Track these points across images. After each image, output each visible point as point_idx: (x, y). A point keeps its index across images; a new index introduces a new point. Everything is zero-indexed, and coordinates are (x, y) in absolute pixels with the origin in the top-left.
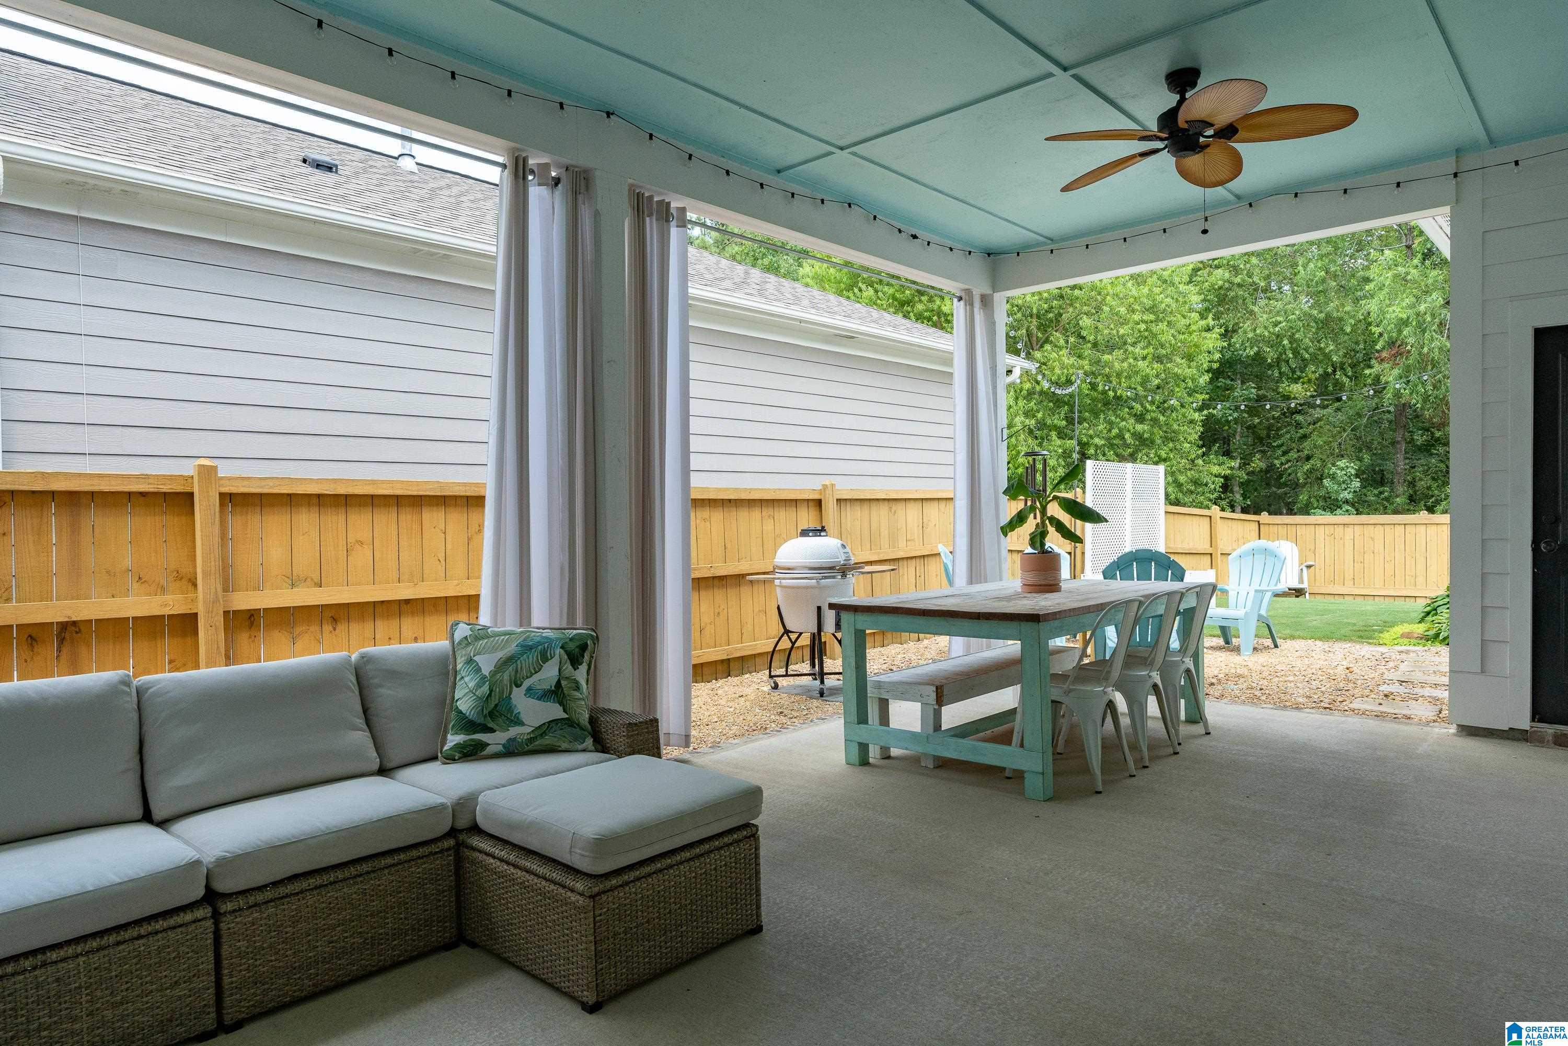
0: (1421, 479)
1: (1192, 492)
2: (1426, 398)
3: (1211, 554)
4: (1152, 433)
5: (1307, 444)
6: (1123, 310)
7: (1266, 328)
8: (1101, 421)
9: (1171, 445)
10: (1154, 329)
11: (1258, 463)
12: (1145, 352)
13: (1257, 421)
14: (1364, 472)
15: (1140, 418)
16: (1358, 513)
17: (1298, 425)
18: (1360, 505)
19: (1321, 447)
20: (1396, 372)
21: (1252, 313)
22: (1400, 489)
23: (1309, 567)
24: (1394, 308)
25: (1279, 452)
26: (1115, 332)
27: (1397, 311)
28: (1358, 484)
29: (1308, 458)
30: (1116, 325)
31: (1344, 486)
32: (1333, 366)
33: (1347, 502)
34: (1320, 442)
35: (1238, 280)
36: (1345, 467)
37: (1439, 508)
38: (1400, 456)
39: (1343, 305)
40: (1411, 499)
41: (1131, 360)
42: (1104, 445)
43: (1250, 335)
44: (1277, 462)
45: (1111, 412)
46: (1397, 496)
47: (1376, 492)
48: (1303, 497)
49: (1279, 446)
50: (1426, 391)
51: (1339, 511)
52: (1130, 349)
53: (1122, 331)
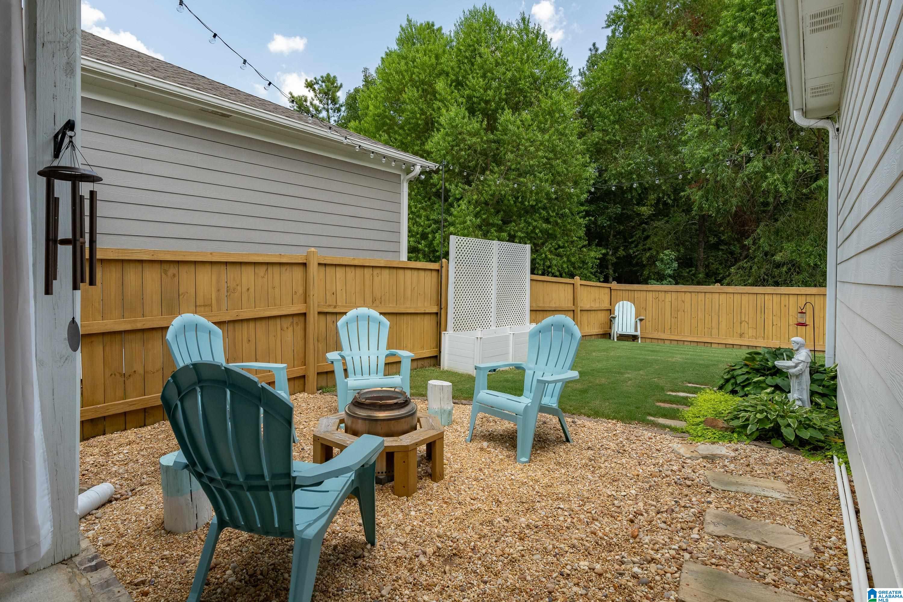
0: (713, 264)
1: (581, 268)
2: (718, 210)
3: (574, 311)
4: (555, 231)
5: (649, 241)
6: (532, 149)
7: (623, 168)
8: (522, 221)
9: (566, 238)
10: (554, 163)
11: (621, 253)
12: (547, 177)
13: (622, 228)
14: (680, 259)
15: (547, 221)
16: (677, 283)
17: (644, 230)
18: (677, 279)
19: (656, 242)
20: (700, 193)
21: (615, 158)
22: (702, 269)
23: (641, 320)
24: (700, 151)
25: (633, 245)
26: (527, 163)
27: (701, 152)
28: (677, 265)
29: (650, 249)
30: (528, 159)
31: (668, 266)
32: (663, 193)
33: (670, 276)
34: (656, 240)
35: (607, 138)
36: (669, 255)
37: (726, 281)
38: (701, 250)
39: (669, 156)
40: (707, 275)
41: (538, 182)
42: (525, 237)
43: (614, 172)
44: (631, 251)
45: (528, 216)
46: (699, 273)
47: (688, 270)
48: (646, 273)
49: (632, 242)
50: (718, 206)
51: (664, 282)
52: (538, 174)
53: (531, 162)
